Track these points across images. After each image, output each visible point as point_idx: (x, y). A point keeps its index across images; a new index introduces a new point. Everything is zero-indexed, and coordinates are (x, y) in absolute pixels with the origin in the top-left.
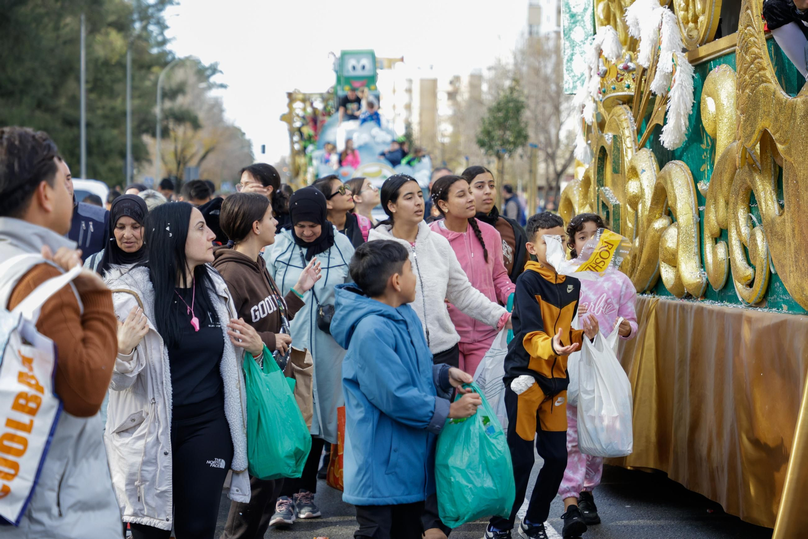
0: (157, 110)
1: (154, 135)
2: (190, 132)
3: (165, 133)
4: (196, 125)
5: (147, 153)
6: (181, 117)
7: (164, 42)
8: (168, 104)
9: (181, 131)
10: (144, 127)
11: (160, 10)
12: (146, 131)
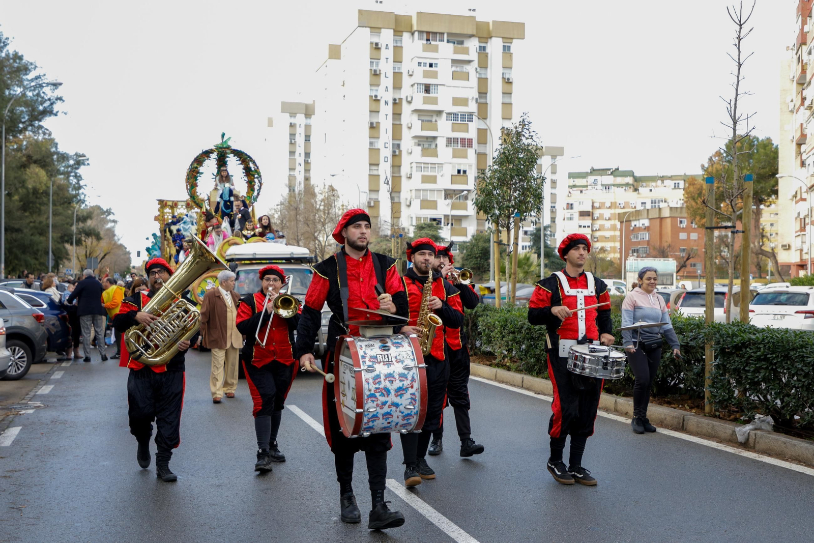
0: (74, 228)
1: (72, 244)
2: (95, 242)
3: (79, 243)
4: (98, 238)
5: (67, 254)
6: (89, 233)
7: (80, 188)
8: (81, 225)
9: (89, 241)
10: (66, 238)
11: (77, 169)
12: (67, 242)
